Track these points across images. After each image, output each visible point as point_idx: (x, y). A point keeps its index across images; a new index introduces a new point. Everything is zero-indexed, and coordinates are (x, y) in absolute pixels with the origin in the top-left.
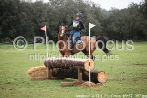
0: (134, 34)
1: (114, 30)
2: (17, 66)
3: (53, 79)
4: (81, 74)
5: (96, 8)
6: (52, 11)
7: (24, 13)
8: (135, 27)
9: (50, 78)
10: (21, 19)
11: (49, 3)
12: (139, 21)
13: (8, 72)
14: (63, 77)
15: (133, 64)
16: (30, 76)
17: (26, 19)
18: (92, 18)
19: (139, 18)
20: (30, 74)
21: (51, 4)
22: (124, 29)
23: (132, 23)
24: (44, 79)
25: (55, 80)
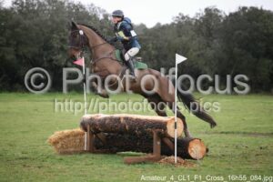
4: (159, 143)
11: (12, 9)
14: (115, 149)
19: (195, 44)
20: (55, 143)
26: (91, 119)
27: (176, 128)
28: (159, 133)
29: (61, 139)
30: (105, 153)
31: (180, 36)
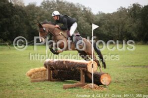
0: (124, 36)
1: (104, 33)
2: (14, 68)
3: (54, 81)
4: (84, 76)
5: (87, 11)
6: (44, 14)
7: (17, 16)
8: (124, 30)
9: (50, 80)
10: (14, 22)
11: (41, 7)
12: (128, 24)
13: (5, 73)
14: (63, 78)
16: (29, 78)
17: (19, 21)
18: (83, 21)
19: (128, 21)
20: (30, 75)
21: (43, 8)
22: (114, 32)
23: (121, 26)
24: (44, 81)
25: (55, 82)
26: (49, 62)
27: (93, 67)
28: (83, 71)
29: (33, 73)
30: (57, 81)
31: (120, 17)
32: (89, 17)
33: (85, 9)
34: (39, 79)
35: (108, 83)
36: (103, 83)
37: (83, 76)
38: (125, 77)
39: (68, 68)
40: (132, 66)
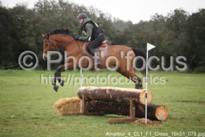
3: (90, 115)
4: (134, 108)
5: (105, 19)
11: (34, 9)
12: (166, 41)
14: (103, 112)
15: (178, 101)
19: (166, 36)
20: (59, 107)
26: (85, 90)
27: (146, 97)
28: (134, 102)
29: (63, 104)
30: (95, 115)
31: (156, 30)
32: (109, 28)
33: (102, 15)
34: (71, 112)
35: (164, 118)
36: (158, 118)
37: (132, 109)
38: (179, 113)
39: (113, 98)
40: (184, 101)
